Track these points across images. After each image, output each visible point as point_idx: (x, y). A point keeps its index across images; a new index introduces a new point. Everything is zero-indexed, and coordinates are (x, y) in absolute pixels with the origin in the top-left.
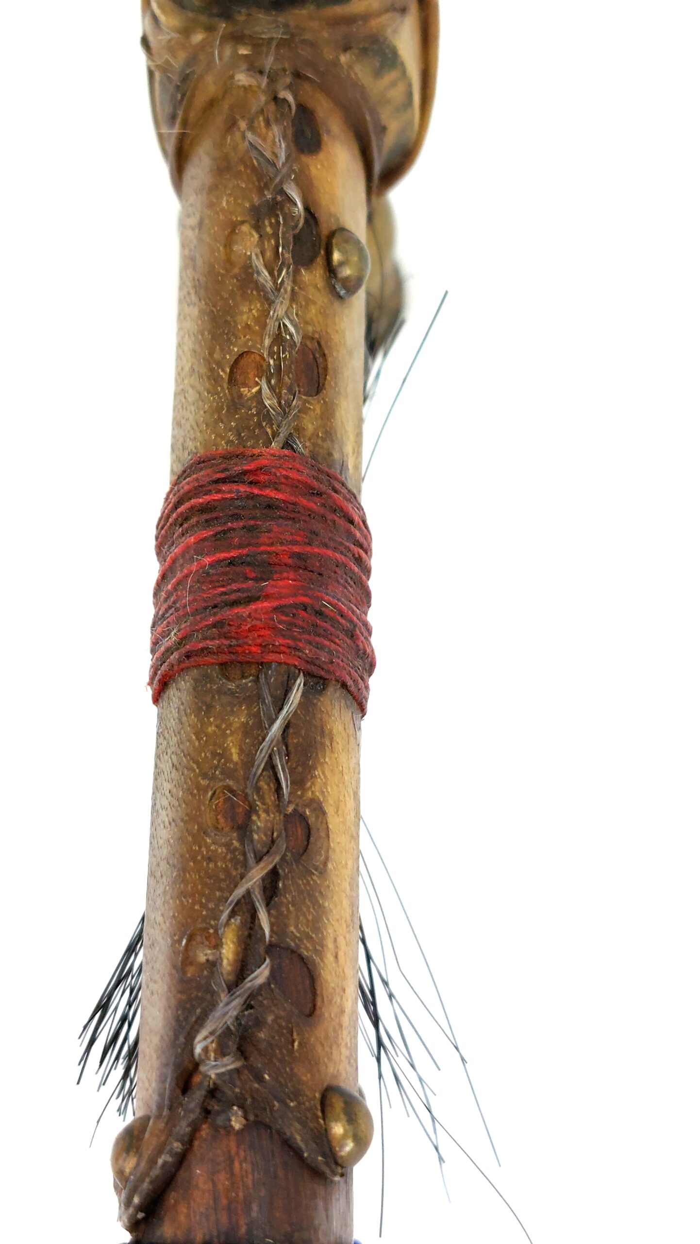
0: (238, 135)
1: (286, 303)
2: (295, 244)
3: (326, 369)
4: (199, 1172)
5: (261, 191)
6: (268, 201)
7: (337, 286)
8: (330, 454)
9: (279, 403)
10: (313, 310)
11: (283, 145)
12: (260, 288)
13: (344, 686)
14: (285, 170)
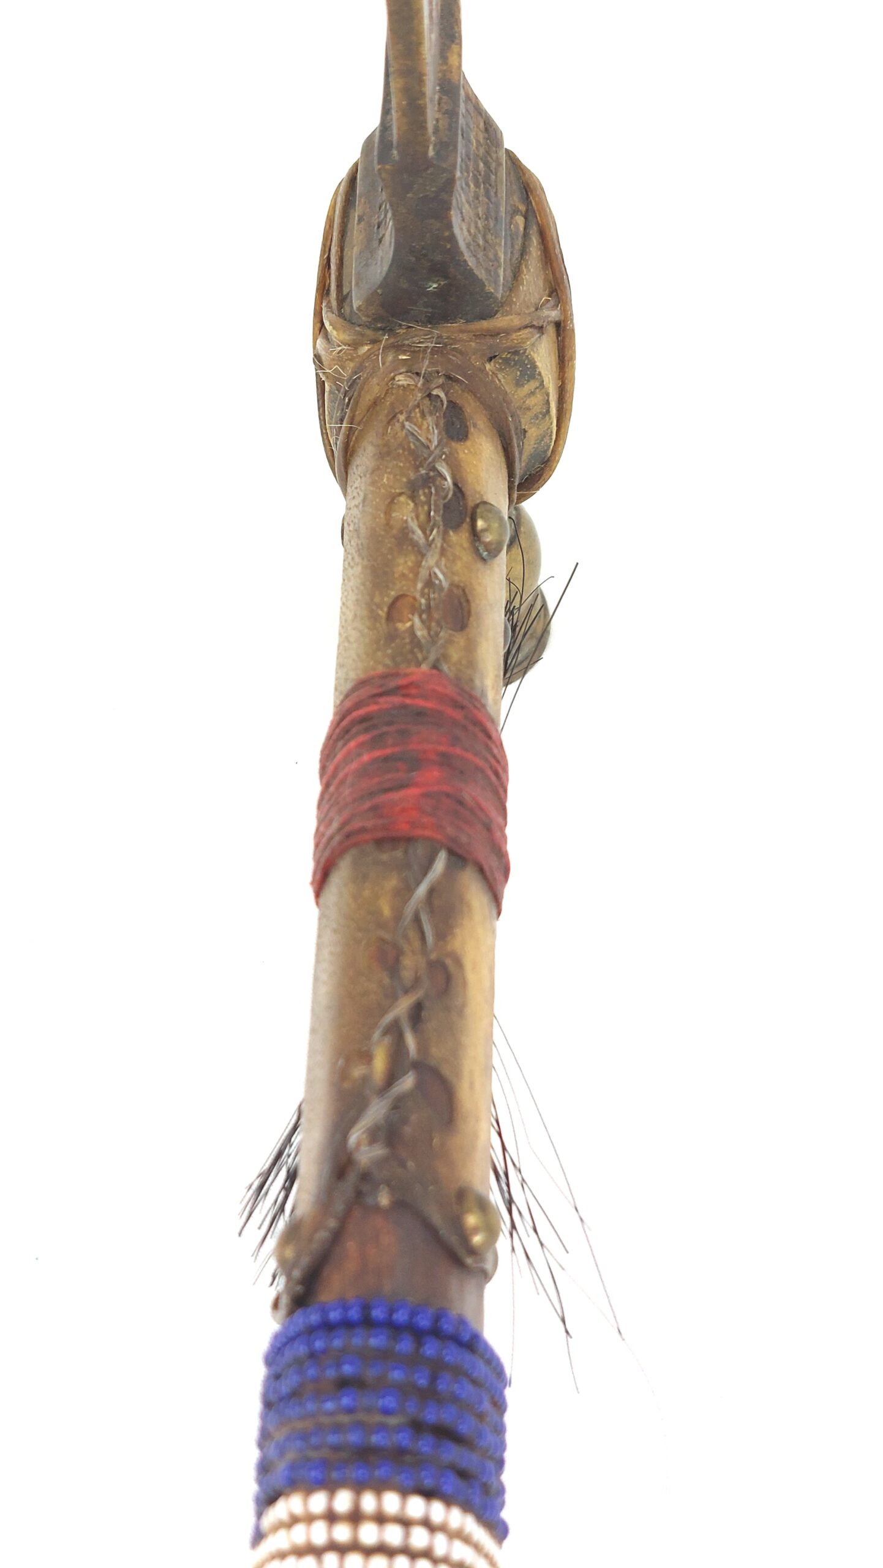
0: (398, 425)
1: (436, 557)
2: (444, 511)
3: (469, 612)
4: (351, 1246)
5: (417, 468)
6: (422, 475)
7: (480, 548)
8: (472, 680)
9: (429, 633)
10: (459, 564)
11: (436, 431)
12: (414, 544)
13: (481, 870)
14: (437, 452)
